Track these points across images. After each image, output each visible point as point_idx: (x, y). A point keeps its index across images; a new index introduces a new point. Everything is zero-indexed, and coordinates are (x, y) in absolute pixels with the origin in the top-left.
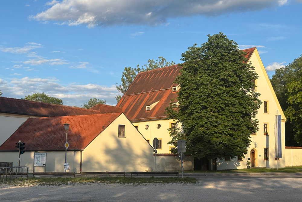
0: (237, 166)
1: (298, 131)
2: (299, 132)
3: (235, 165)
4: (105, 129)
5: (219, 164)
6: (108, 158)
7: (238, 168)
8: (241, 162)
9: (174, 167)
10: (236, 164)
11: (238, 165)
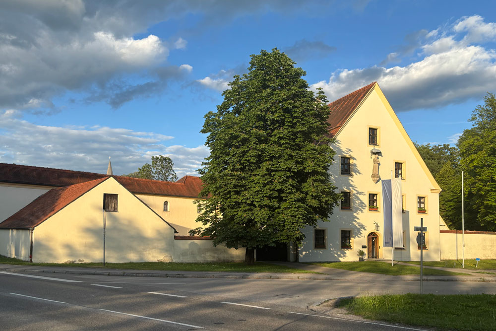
0: (341, 257)
1: (480, 209)
2: (482, 209)
3: (336, 255)
4: (77, 200)
5: (304, 253)
6: (90, 239)
7: (341, 259)
8: (348, 252)
9: (216, 255)
10: (339, 253)
11: (342, 255)
